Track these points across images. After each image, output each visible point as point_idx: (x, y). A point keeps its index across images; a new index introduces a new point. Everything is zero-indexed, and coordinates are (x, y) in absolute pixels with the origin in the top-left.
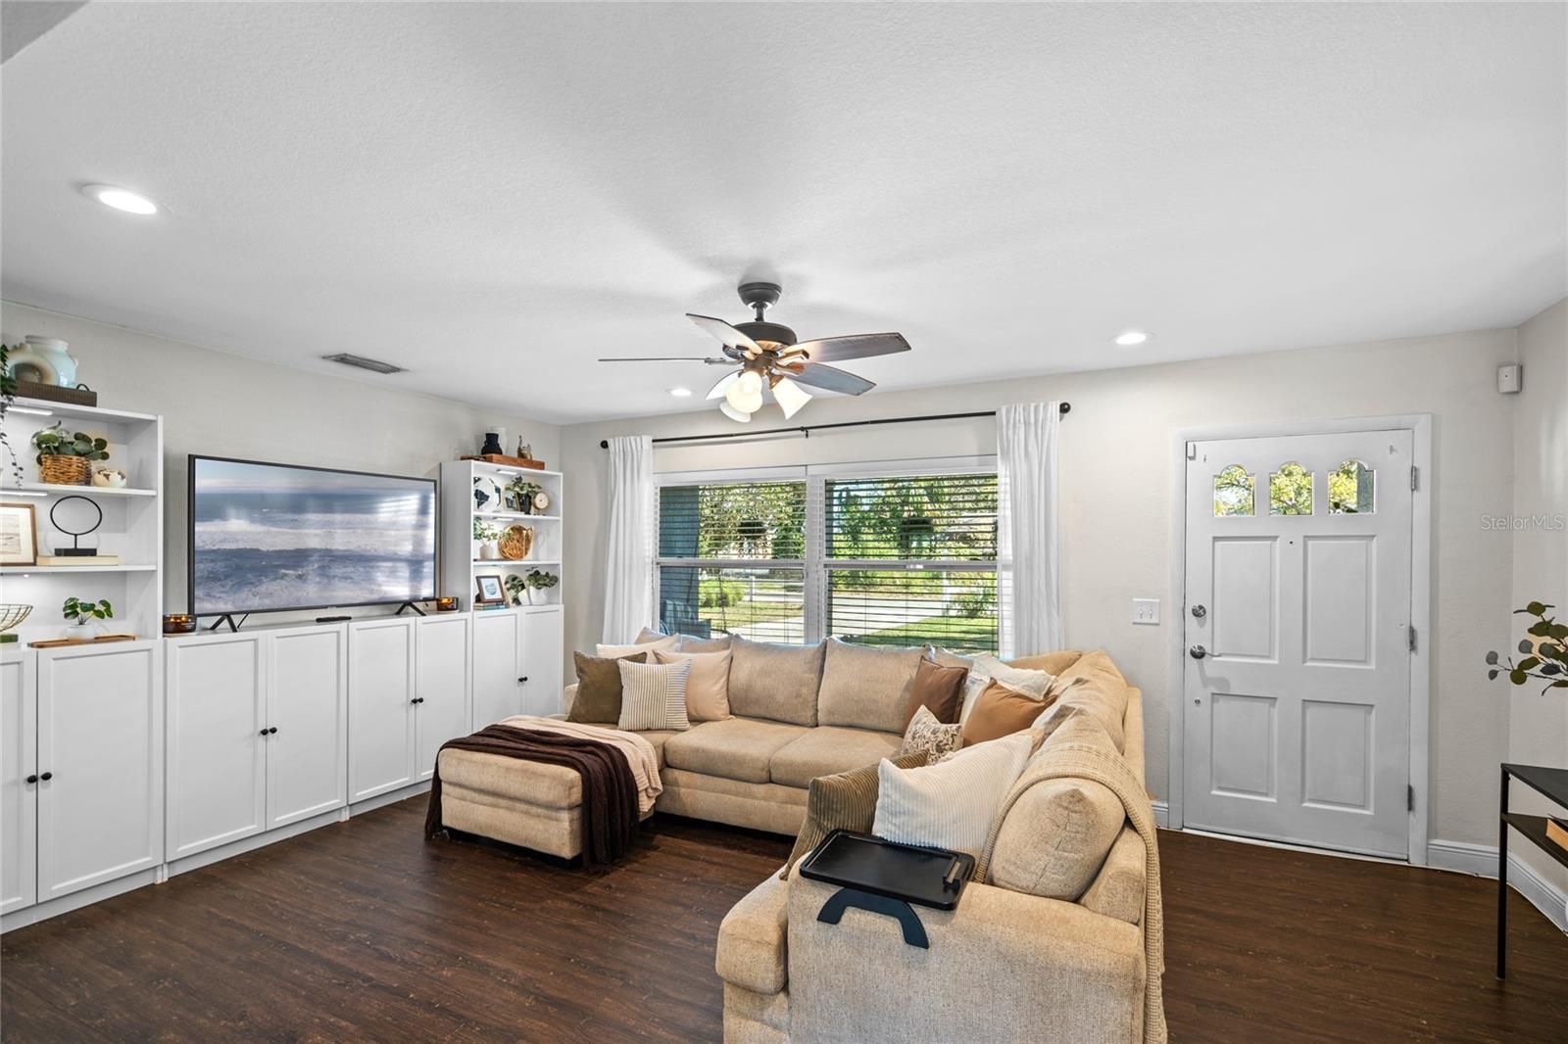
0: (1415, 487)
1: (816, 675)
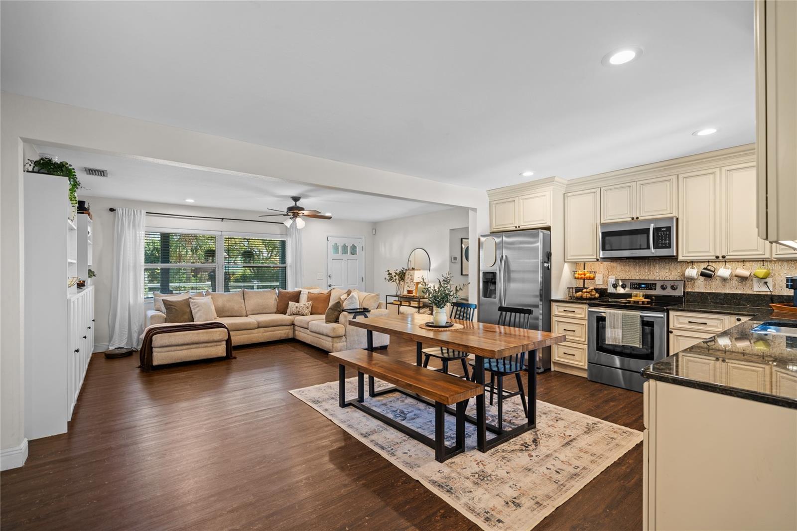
0: (362, 250)
1: (243, 300)
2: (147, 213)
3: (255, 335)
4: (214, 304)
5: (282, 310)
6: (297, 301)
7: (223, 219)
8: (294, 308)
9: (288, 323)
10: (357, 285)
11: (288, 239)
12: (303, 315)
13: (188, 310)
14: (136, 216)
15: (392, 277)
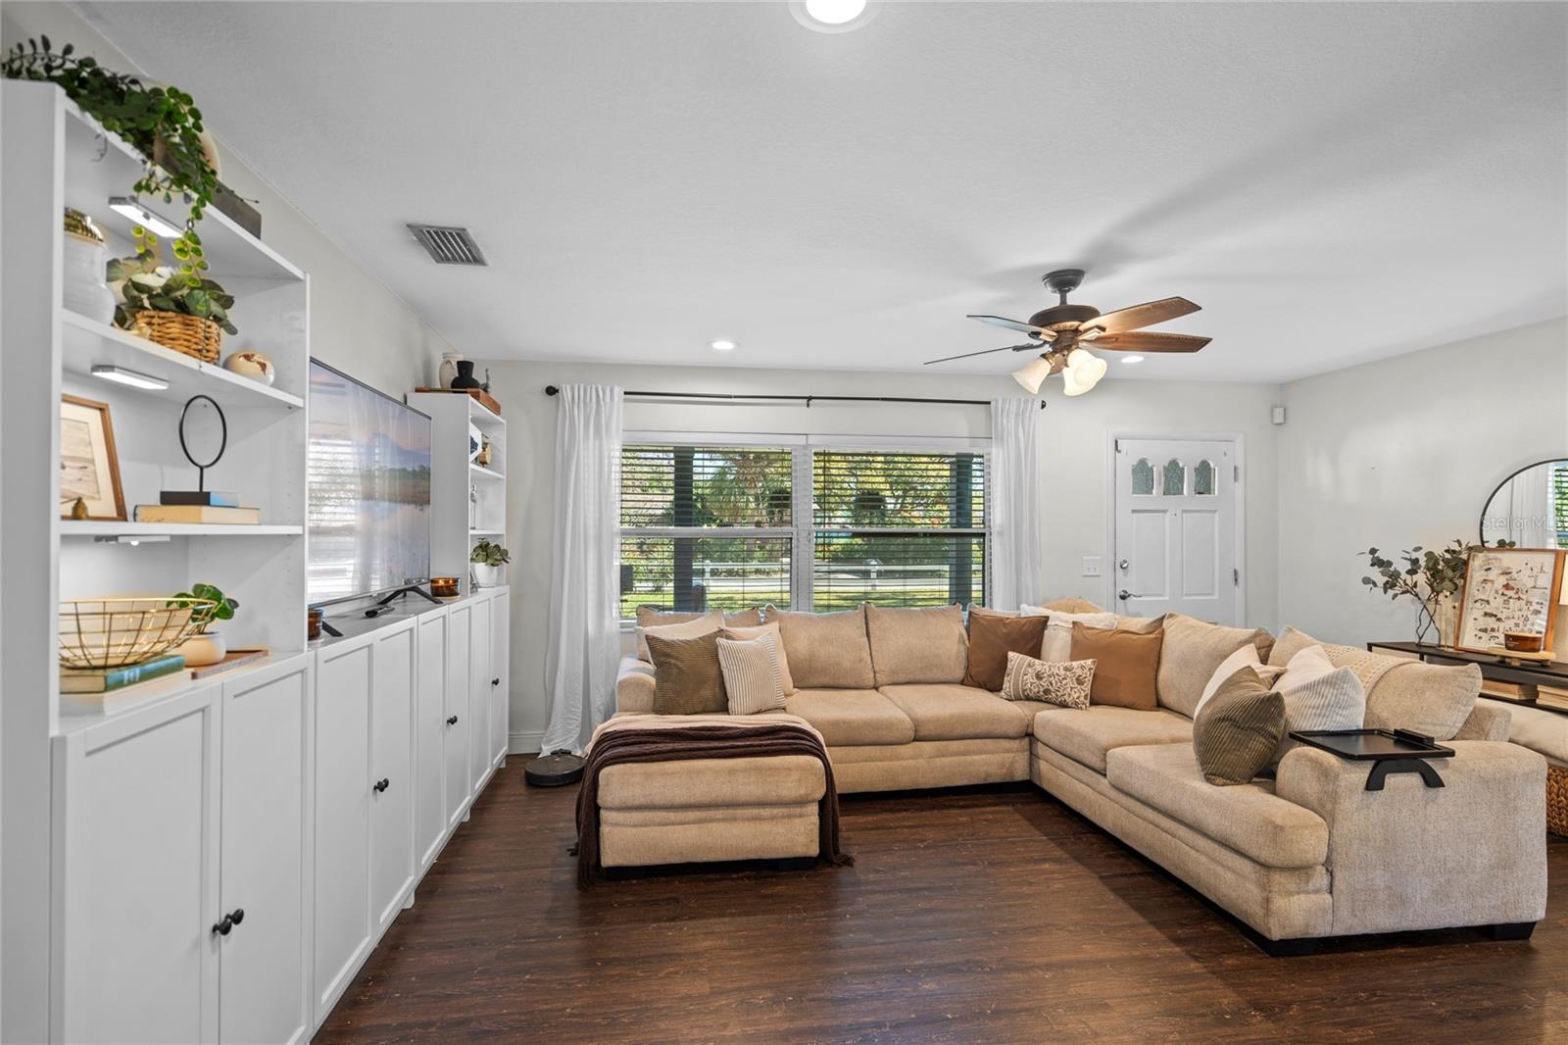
0: (1236, 479)
1: (866, 639)
2: (626, 393)
3: (904, 763)
4: (785, 649)
5: (986, 675)
6: (1036, 651)
7: (810, 398)
8: (1030, 678)
9: (1012, 730)
10: (1216, 597)
11: (994, 451)
12: (1064, 705)
13: (713, 672)
14: (602, 402)
15: (1395, 575)
